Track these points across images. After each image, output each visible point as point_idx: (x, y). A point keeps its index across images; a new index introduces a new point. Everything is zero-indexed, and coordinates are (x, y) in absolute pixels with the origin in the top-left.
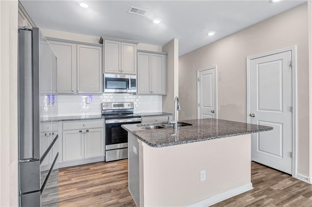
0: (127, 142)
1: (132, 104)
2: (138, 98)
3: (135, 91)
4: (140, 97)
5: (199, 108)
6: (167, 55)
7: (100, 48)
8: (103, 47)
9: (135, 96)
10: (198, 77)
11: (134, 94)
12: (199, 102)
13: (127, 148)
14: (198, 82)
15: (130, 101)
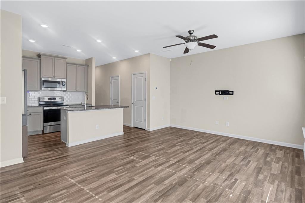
0: (60, 121)
1: (62, 98)
2: (67, 94)
3: (65, 89)
4: (68, 93)
5: (111, 100)
6: (88, 66)
7: (39, 61)
8: (41, 60)
9: (64, 93)
10: (111, 81)
11: (64, 91)
12: (111, 97)
13: (60, 124)
14: (111, 84)
15: (61, 96)
